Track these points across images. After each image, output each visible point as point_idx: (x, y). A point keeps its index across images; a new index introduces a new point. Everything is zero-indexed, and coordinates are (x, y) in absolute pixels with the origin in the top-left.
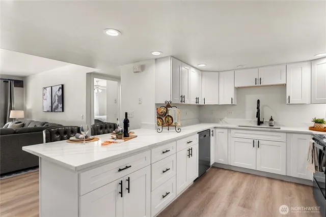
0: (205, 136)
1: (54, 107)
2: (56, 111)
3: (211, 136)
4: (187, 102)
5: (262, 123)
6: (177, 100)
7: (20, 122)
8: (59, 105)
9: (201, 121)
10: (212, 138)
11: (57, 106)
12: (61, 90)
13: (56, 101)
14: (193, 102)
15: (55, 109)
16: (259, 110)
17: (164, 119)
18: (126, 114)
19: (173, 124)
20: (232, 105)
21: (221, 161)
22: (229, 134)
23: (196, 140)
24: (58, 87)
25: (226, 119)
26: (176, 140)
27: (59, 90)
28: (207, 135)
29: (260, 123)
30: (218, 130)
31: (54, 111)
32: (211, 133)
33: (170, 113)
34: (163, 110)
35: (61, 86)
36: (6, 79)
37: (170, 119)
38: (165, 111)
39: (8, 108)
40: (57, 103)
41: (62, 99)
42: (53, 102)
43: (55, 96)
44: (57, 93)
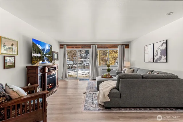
1: (155, 59)
2: (158, 61)
8: (163, 57)
11: (160, 58)
12: (165, 45)
13: (159, 53)
24: (161, 43)
27: (162, 45)
31: (156, 62)
35: (165, 41)
36: (121, 45)
39: (122, 60)
40: (159, 55)
41: (166, 52)
42: (155, 55)
43: (157, 50)
44: (159, 47)
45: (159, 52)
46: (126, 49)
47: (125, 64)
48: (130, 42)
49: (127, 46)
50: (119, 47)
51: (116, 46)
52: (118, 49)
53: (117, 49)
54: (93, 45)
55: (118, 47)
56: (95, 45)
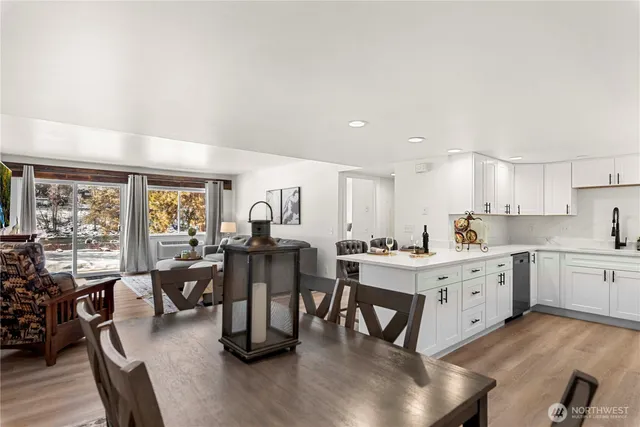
0: (522, 261)
1: (284, 217)
3: (532, 263)
4: (493, 211)
5: (624, 245)
6: (481, 210)
7: (239, 239)
9: (510, 242)
10: (533, 266)
11: (291, 217)
12: (297, 194)
13: (290, 208)
14: (502, 211)
15: (286, 221)
16: (618, 225)
17: (464, 234)
18: (425, 227)
19: (478, 241)
20: (568, 216)
21: (549, 301)
22: (562, 260)
23: (509, 263)
24: (292, 191)
25: (556, 239)
26: (484, 259)
28: (525, 260)
29: (619, 245)
30: (542, 255)
31: (286, 223)
32: (532, 258)
33: (472, 227)
34: (463, 222)
36: (215, 180)
37: (473, 234)
38: (466, 224)
39: (217, 219)
40: (290, 212)
41: (298, 207)
42: (283, 211)
43: (287, 203)
44: (290, 198)
45: (290, 206)
46: (225, 193)
47: (224, 227)
48: (236, 176)
49: (228, 184)
50: (209, 186)
51: (199, 183)
52: (206, 191)
53: (203, 191)
54: (134, 174)
55: (207, 185)
56: (143, 175)
